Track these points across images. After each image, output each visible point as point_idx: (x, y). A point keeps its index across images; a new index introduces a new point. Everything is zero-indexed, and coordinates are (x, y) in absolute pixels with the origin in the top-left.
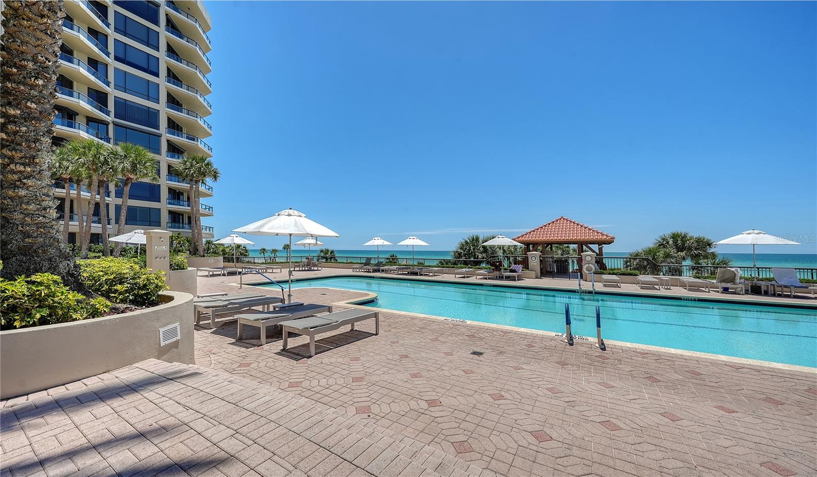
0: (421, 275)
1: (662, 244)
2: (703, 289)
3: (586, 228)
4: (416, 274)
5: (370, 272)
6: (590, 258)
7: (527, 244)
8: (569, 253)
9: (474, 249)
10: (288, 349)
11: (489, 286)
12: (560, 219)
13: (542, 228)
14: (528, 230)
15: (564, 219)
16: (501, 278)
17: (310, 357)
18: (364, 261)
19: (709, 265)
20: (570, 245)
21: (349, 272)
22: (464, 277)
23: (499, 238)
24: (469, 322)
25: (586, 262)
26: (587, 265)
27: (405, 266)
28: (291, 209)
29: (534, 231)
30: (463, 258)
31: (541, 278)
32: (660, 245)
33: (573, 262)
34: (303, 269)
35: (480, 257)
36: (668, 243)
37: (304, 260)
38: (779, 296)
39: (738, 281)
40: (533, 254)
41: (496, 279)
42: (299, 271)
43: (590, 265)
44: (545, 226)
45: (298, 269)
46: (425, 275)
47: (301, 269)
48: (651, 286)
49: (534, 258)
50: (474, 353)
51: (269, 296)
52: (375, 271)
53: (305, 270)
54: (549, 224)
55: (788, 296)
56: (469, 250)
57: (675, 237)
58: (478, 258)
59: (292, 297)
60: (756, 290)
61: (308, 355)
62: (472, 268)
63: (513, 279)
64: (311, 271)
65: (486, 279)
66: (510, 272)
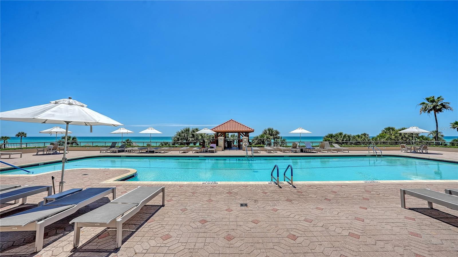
0: (156, 152)
1: (265, 133)
2: (286, 151)
3: (242, 125)
4: (153, 152)
5: (116, 152)
6: (246, 139)
7: (218, 132)
8: (228, 137)
9: (187, 136)
10: (81, 247)
11: (202, 157)
12: (231, 120)
13: (223, 124)
14: (217, 126)
15: (233, 120)
16: (206, 152)
17: (117, 250)
18: (110, 144)
19: (280, 141)
20: (229, 133)
21: (97, 153)
22: (185, 152)
23: (205, 129)
24: (219, 183)
25: (244, 142)
26: (245, 143)
27: (143, 147)
28: (70, 98)
29: (220, 126)
30: (180, 141)
31: (224, 151)
32: (264, 133)
33: (236, 141)
34: (48, 153)
35: (191, 140)
36: (267, 132)
37: (48, 145)
38: (308, 152)
39: (298, 147)
40: (221, 138)
41: (203, 152)
42: (43, 155)
43: (246, 143)
44: (225, 124)
45: (42, 153)
46: (159, 152)
47: (45, 153)
48: (269, 151)
49: (221, 140)
50: (242, 205)
51: (26, 186)
52: (119, 151)
53: (50, 154)
54: (226, 123)
55: (310, 152)
56: (184, 136)
57: (269, 130)
58: (189, 141)
59: (64, 184)
60: (302, 151)
61: (113, 247)
62: (188, 147)
63: (212, 152)
64: (56, 154)
65: (198, 152)
66: (211, 148)
